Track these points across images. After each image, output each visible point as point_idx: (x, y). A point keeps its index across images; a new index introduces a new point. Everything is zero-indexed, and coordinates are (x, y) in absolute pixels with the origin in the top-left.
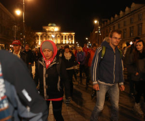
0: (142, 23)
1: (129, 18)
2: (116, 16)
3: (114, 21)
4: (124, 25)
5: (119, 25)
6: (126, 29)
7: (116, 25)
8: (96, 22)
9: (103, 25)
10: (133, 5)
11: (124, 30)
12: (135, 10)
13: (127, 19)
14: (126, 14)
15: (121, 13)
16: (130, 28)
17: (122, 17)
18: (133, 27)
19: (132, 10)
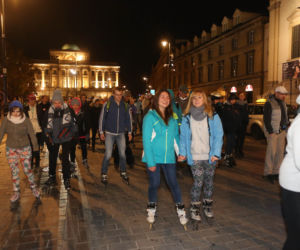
0: (254, 51)
1: (229, 39)
2: (204, 34)
3: (200, 45)
4: (221, 54)
5: (209, 53)
6: (223, 61)
7: (204, 52)
9: (177, 50)
10: (238, 14)
11: (219, 62)
12: (241, 24)
13: (227, 41)
14: (224, 29)
15: (214, 28)
16: (232, 59)
17: (217, 37)
18: (237, 57)
19: (235, 23)
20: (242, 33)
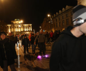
2: (57, 13)
4: (63, 18)
5: (59, 18)
6: (64, 20)
7: (57, 18)
8: (49, 16)
10: (67, 7)
11: (62, 21)
12: (68, 10)
13: (64, 15)
14: (63, 12)
15: (60, 11)
16: (66, 20)
17: (61, 14)
18: (68, 19)
19: (66, 9)
20: (69, 12)
